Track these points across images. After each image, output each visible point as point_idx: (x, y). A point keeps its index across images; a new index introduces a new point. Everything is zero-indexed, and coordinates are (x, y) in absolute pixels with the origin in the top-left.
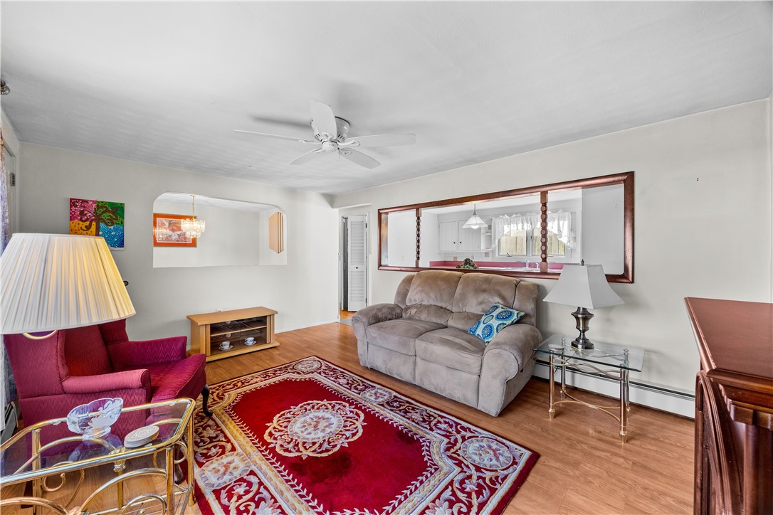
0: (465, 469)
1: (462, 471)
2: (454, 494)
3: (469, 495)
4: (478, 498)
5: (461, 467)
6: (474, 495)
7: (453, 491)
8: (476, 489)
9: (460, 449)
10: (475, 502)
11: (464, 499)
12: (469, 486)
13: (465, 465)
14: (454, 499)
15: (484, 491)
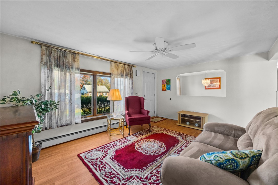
0: (124, 180)
1: (123, 179)
2: (113, 174)
3: (112, 178)
4: (110, 180)
5: (126, 179)
6: (111, 180)
7: (115, 174)
8: (114, 181)
9: (137, 181)
10: (108, 179)
11: (111, 176)
12: (115, 180)
13: (127, 181)
14: (111, 174)
15: (112, 183)
